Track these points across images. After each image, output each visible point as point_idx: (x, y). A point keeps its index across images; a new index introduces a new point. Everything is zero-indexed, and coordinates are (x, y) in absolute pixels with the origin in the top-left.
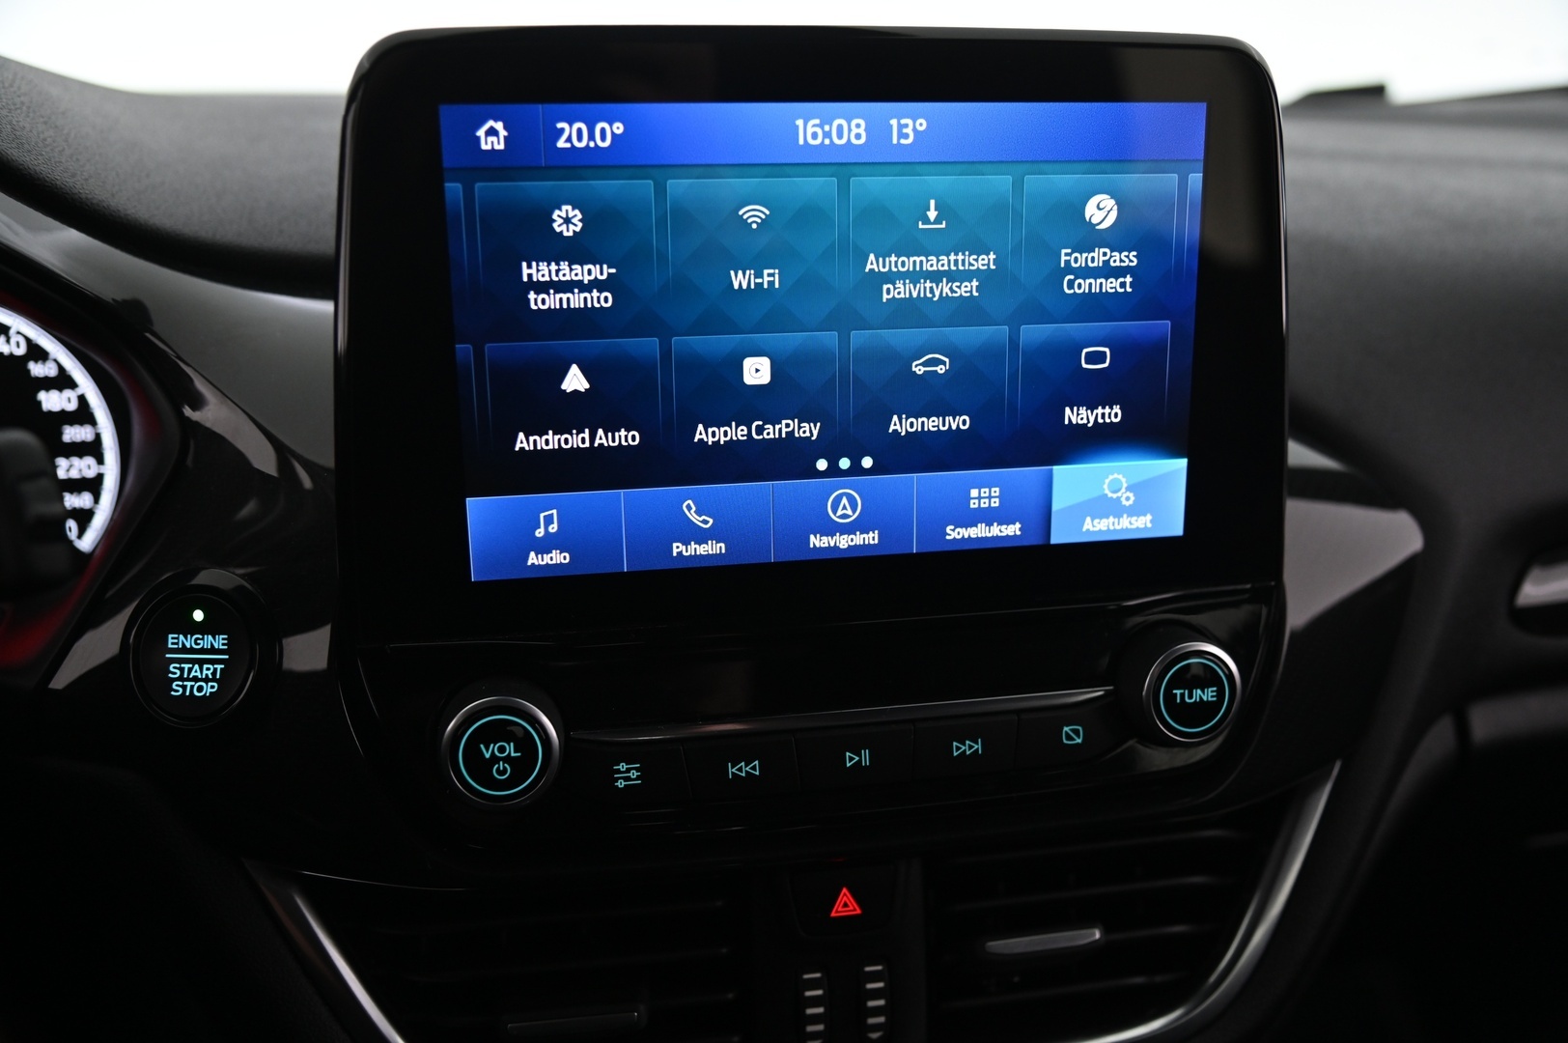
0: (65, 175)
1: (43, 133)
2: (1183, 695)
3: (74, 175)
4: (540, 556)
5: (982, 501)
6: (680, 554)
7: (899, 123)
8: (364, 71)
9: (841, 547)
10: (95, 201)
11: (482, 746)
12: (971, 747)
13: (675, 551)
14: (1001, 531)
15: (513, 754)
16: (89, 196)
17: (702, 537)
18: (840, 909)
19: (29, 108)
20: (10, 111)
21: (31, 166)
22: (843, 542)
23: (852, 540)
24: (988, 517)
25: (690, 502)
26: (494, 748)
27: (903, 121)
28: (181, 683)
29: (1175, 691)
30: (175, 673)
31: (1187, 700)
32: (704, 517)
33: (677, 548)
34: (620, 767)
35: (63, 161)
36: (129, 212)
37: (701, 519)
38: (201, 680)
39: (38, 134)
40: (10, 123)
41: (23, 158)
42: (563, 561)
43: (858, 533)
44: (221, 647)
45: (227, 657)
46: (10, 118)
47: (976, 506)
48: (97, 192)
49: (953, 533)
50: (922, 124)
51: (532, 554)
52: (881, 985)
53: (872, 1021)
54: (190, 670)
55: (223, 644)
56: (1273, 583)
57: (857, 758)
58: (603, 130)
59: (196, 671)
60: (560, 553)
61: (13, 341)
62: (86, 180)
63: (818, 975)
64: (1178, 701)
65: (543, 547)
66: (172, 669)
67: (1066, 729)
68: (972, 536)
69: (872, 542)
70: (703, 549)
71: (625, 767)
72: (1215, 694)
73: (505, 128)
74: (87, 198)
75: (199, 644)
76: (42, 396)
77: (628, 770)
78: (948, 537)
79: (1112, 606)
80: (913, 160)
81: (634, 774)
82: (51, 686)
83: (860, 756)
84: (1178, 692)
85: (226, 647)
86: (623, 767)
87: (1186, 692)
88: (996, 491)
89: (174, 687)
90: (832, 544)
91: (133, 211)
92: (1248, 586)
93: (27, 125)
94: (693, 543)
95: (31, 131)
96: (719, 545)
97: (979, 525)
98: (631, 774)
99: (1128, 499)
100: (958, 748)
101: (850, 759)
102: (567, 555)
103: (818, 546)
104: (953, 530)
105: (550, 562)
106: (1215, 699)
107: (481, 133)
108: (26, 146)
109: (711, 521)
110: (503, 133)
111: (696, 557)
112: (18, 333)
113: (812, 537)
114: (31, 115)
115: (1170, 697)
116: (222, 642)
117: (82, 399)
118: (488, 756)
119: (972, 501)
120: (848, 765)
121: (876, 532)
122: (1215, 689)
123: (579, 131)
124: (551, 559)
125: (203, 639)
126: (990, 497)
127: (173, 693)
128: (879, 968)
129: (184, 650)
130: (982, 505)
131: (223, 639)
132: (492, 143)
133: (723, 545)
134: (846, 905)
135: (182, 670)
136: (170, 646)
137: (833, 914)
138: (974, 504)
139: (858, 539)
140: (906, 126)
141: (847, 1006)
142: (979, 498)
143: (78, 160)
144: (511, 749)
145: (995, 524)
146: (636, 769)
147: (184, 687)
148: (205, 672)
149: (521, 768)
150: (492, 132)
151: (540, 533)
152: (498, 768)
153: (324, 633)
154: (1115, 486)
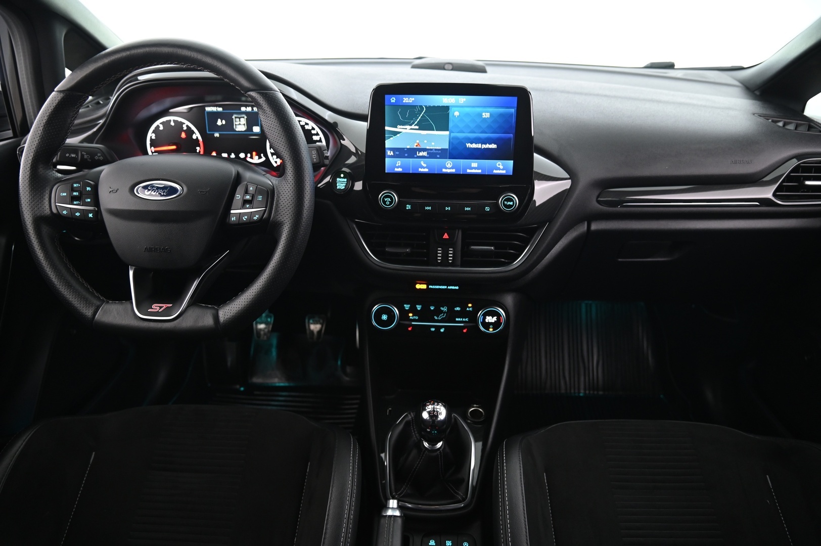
6: (420, 171)
9: (448, 172)
11: (385, 198)
12: (468, 209)
14: (477, 171)
15: (390, 201)
17: (424, 168)
18: (445, 237)
24: (475, 168)
25: (422, 162)
28: (339, 187)
29: (505, 202)
31: (507, 204)
32: (424, 165)
42: (401, 170)
43: (451, 169)
45: (346, 183)
49: (469, 171)
50: (465, 100)
51: (396, 169)
52: (451, 252)
53: (450, 258)
58: (411, 100)
59: (341, 185)
63: (440, 249)
64: (505, 204)
65: (398, 167)
66: (337, 184)
68: (472, 172)
69: (454, 171)
73: (395, 99)
75: (342, 180)
76: (313, 137)
78: (467, 171)
80: (463, 106)
81: (410, 207)
82: (318, 186)
86: (408, 205)
87: (507, 202)
88: (476, 164)
92: (525, 186)
94: (422, 169)
97: (473, 170)
99: (501, 167)
100: (466, 209)
101: (447, 209)
103: (444, 171)
105: (399, 170)
106: (513, 204)
107: (391, 99)
109: (426, 165)
111: (423, 171)
112: (310, 125)
113: (443, 169)
116: (345, 180)
117: (320, 138)
118: (386, 200)
119: (472, 165)
121: (455, 169)
122: (512, 202)
123: (407, 99)
127: (337, 188)
128: (452, 249)
129: (340, 181)
130: (474, 166)
132: (393, 101)
133: (427, 170)
135: (339, 184)
136: (337, 180)
139: (451, 171)
140: (462, 100)
141: (445, 255)
144: (389, 199)
149: (391, 203)
150: (393, 99)
151: (397, 165)
152: (387, 203)
153: (361, 182)
154: (499, 165)
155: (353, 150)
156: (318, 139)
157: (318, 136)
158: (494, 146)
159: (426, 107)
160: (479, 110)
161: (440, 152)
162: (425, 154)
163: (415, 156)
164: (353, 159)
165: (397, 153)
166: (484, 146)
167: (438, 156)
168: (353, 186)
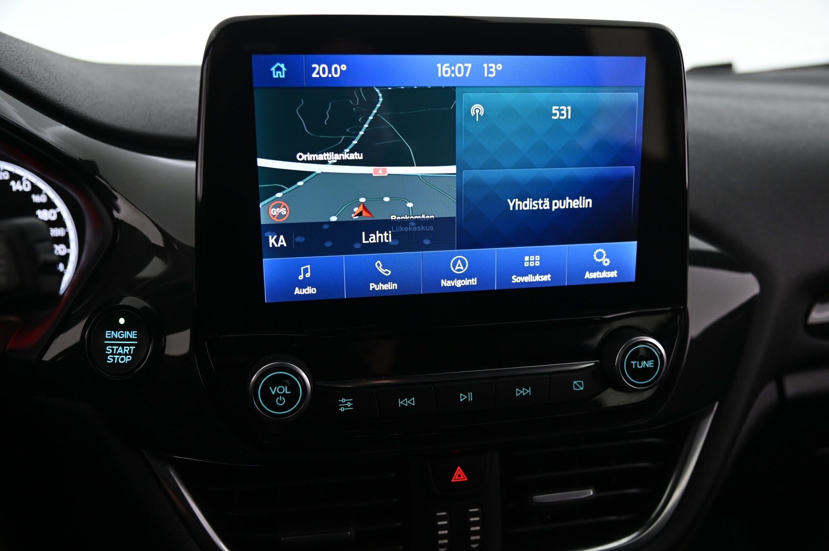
0: (56, 95)
1: (44, 74)
2: (636, 364)
3: (60, 95)
4: (301, 290)
5: (531, 263)
6: (374, 289)
7: (488, 66)
8: (213, 39)
9: (458, 286)
10: (70, 108)
11: (270, 388)
12: (525, 391)
13: (371, 288)
14: (540, 279)
15: (287, 392)
16: (68, 106)
17: (385, 280)
18: (456, 478)
19: (36, 62)
20: (27, 63)
21: (38, 90)
22: (458, 284)
23: (463, 283)
24: (534, 271)
25: (379, 262)
26: (277, 389)
27: (490, 65)
28: (112, 356)
29: (632, 362)
30: (109, 351)
31: (638, 367)
32: (386, 270)
33: (372, 286)
34: (342, 400)
35: (54, 88)
36: (87, 114)
37: (385, 271)
38: (123, 355)
39: (41, 74)
40: (28, 68)
41: (34, 86)
42: (313, 293)
43: (466, 279)
44: (134, 337)
45: (137, 342)
46: (27, 66)
47: (528, 265)
48: (71, 104)
49: (516, 279)
50: (500, 67)
51: (297, 289)
52: (478, 519)
53: (473, 538)
54: (117, 349)
55: (135, 336)
56: (682, 307)
57: (466, 397)
58: (336, 69)
59: (120, 350)
60: (311, 288)
61: (24, 184)
62: (66, 98)
63: (445, 513)
64: (634, 367)
65: (303, 285)
66: (107, 349)
67: (575, 382)
68: (526, 281)
69: (473, 284)
70: (385, 287)
71: (345, 400)
72: (653, 364)
73: (285, 67)
74: (66, 107)
75: (122, 336)
76: (39, 212)
77: (346, 402)
78: (513, 282)
79: (598, 318)
80: (495, 85)
81: (349, 404)
82: (43, 359)
83: (468, 396)
84: (634, 362)
85: (136, 337)
86: (343, 400)
87: (638, 362)
88: (538, 258)
89: (109, 358)
90: (453, 285)
91: (90, 114)
92: (669, 308)
93: (36, 70)
94: (380, 283)
95: (38, 73)
96: (394, 285)
97: (529, 275)
98: (348, 404)
99: (606, 262)
100: (519, 392)
101: (462, 397)
102: (315, 289)
103: (445, 286)
104: (516, 278)
105: (306, 293)
106: (653, 366)
107: (273, 69)
108: (36, 80)
109: (390, 272)
110: (284, 69)
111: (382, 291)
112: (27, 179)
113: (442, 281)
114: (38, 65)
115: (629, 365)
116: (134, 335)
117: (59, 214)
118: (273, 393)
119: (525, 263)
120: (461, 400)
121: (476, 278)
122: (653, 361)
123: (324, 69)
124: (307, 291)
125: (124, 333)
126: (535, 261)
127: (108, 361)
128: (477, 510)
129: (114, 339)
130: (531, 265)
131: (135, 333)
132: (279, 74)
133: (396, 285)
134: (459, 476)
135: (113, 349)
136: (107, 337)
137: (453, 481)
138: (526, 264)
139: (467, 282)
140: (492, 67)
141: (460, 531)
142: (529, 261)
143: (61, 88)
144: (285, 390)
145: (538, 275)
146: (351, 402)
147: (114, 359)
148: (125, 350)
149: (291, 399)
150: (279, 69)
151: (301, 277)
152: (279, 400)
153: (187, 333)
154: (600, 255)
155: (157, 239)
156: (54, 218)
157: (52, 211)
158: (584, 203)
159: (384, 90)
160: (541, 97)
161: (431, 228)
162: (386, 237)
163: (357, 246)
164: (155, 268)
165: (299, 239)
166: (558, 205)
167: (427, 242)
168: (160, 346)
